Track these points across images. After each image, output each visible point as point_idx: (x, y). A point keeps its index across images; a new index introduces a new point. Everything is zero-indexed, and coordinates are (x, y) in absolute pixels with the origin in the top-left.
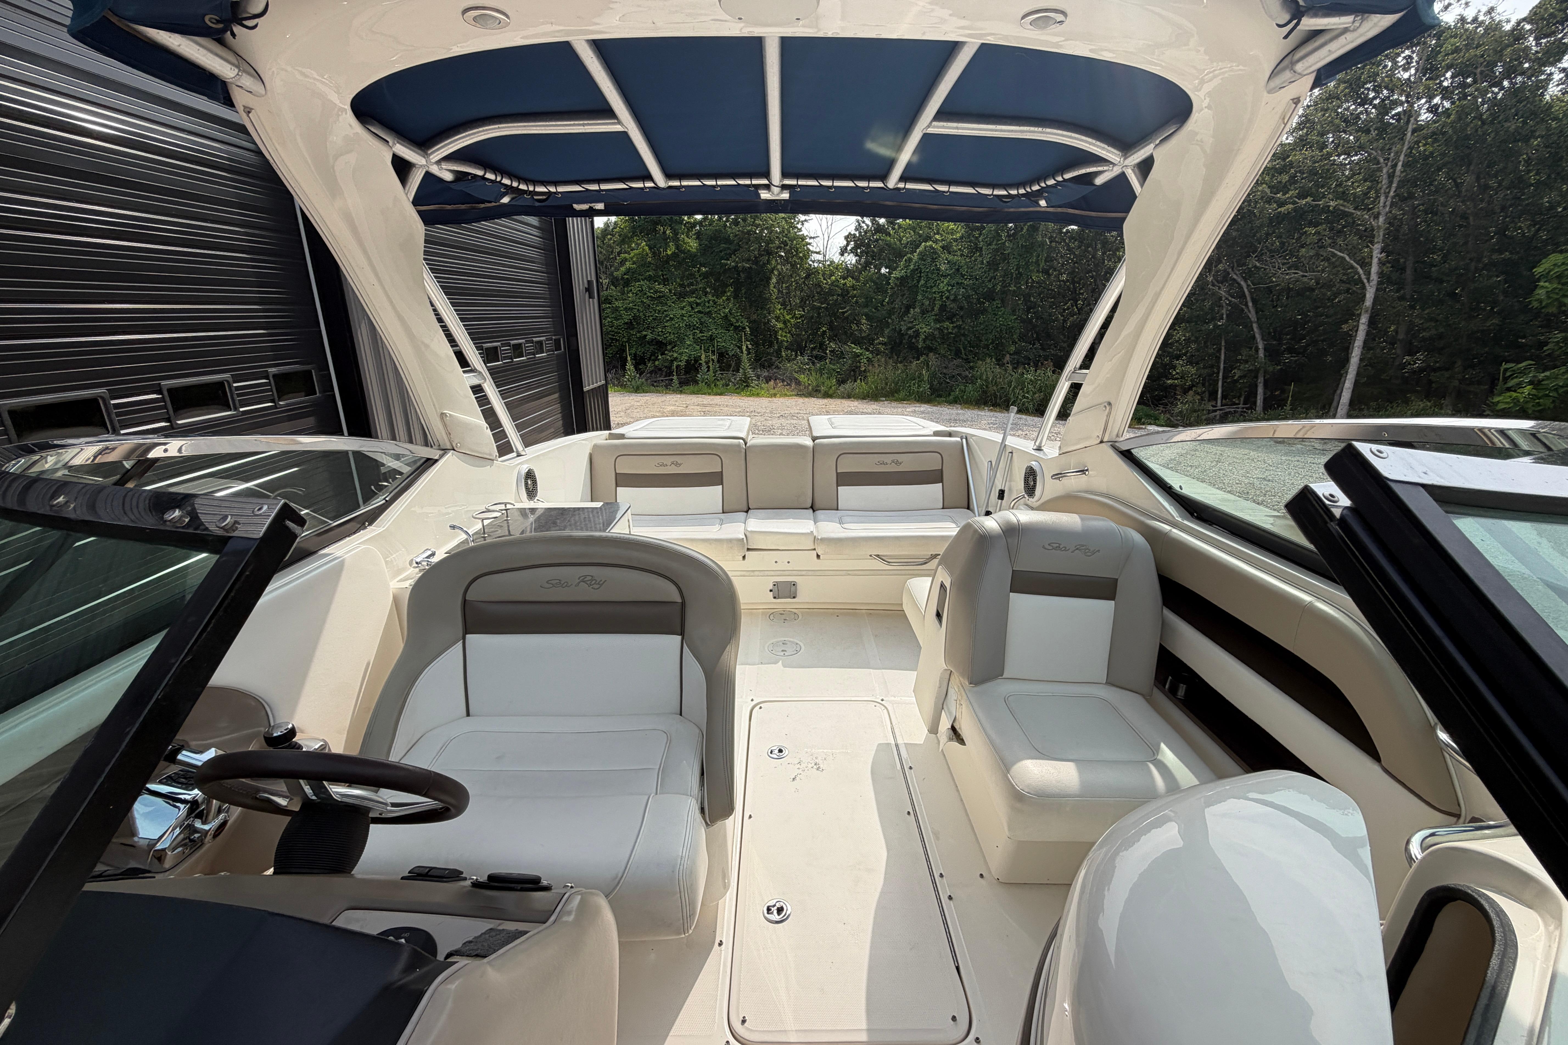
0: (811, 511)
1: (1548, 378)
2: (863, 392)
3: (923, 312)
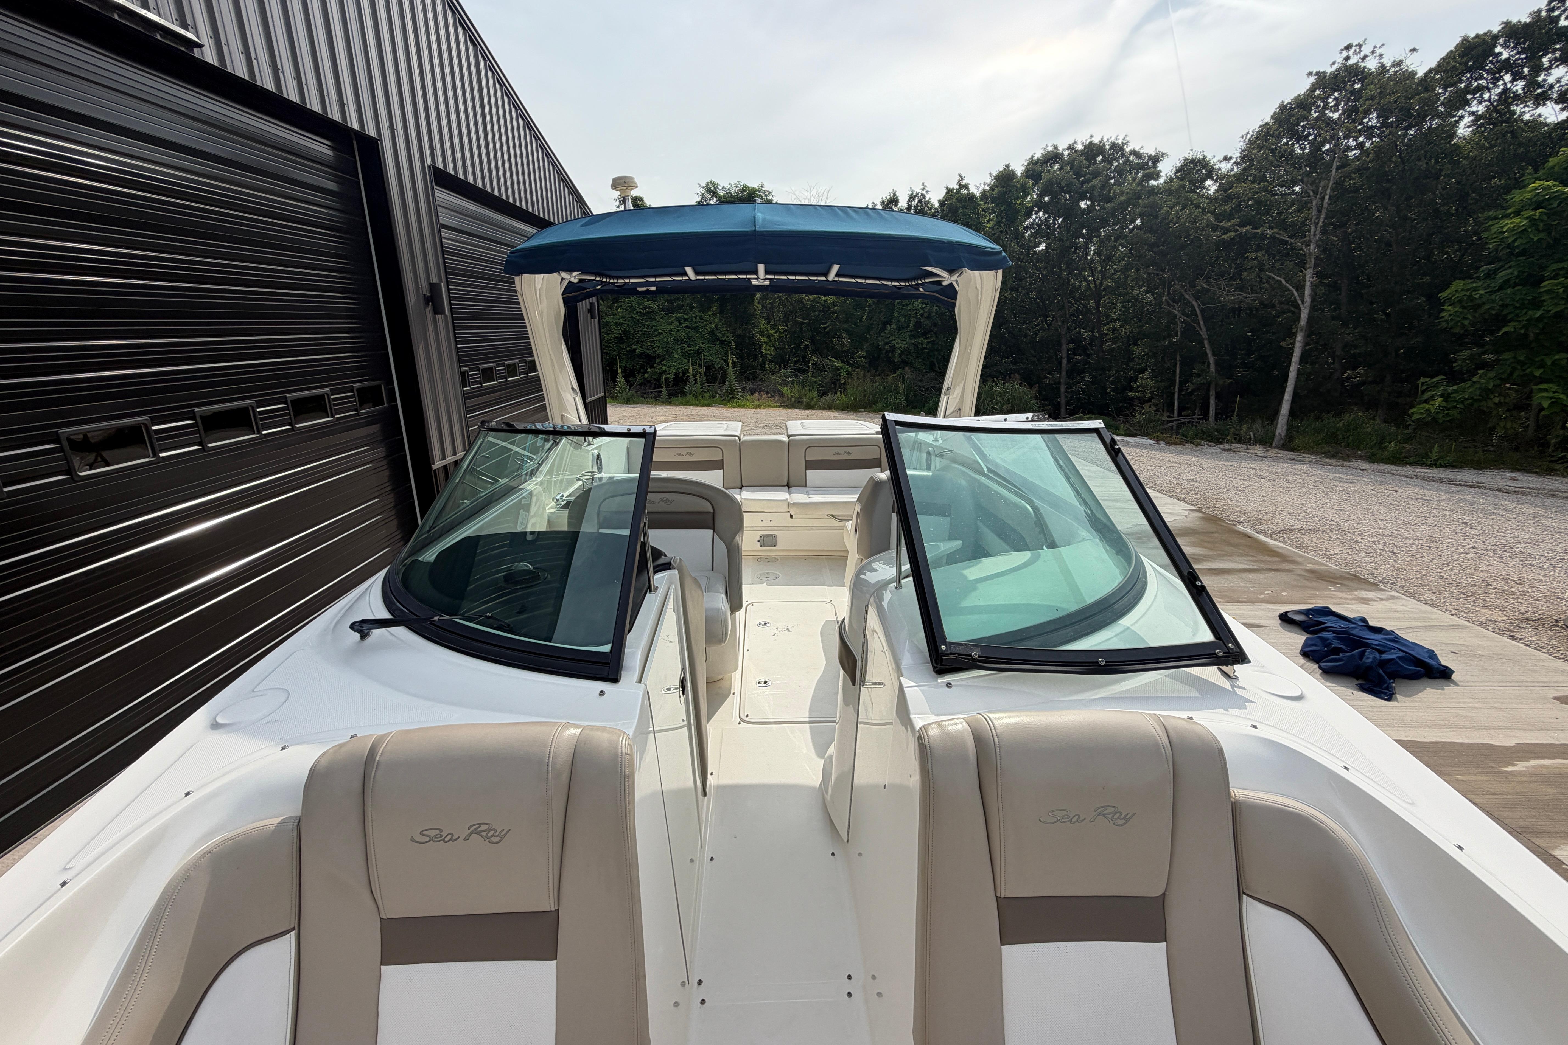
0: (787, 487)
1: (1455, 391)
2: (843, 404)
3: (899, 329)
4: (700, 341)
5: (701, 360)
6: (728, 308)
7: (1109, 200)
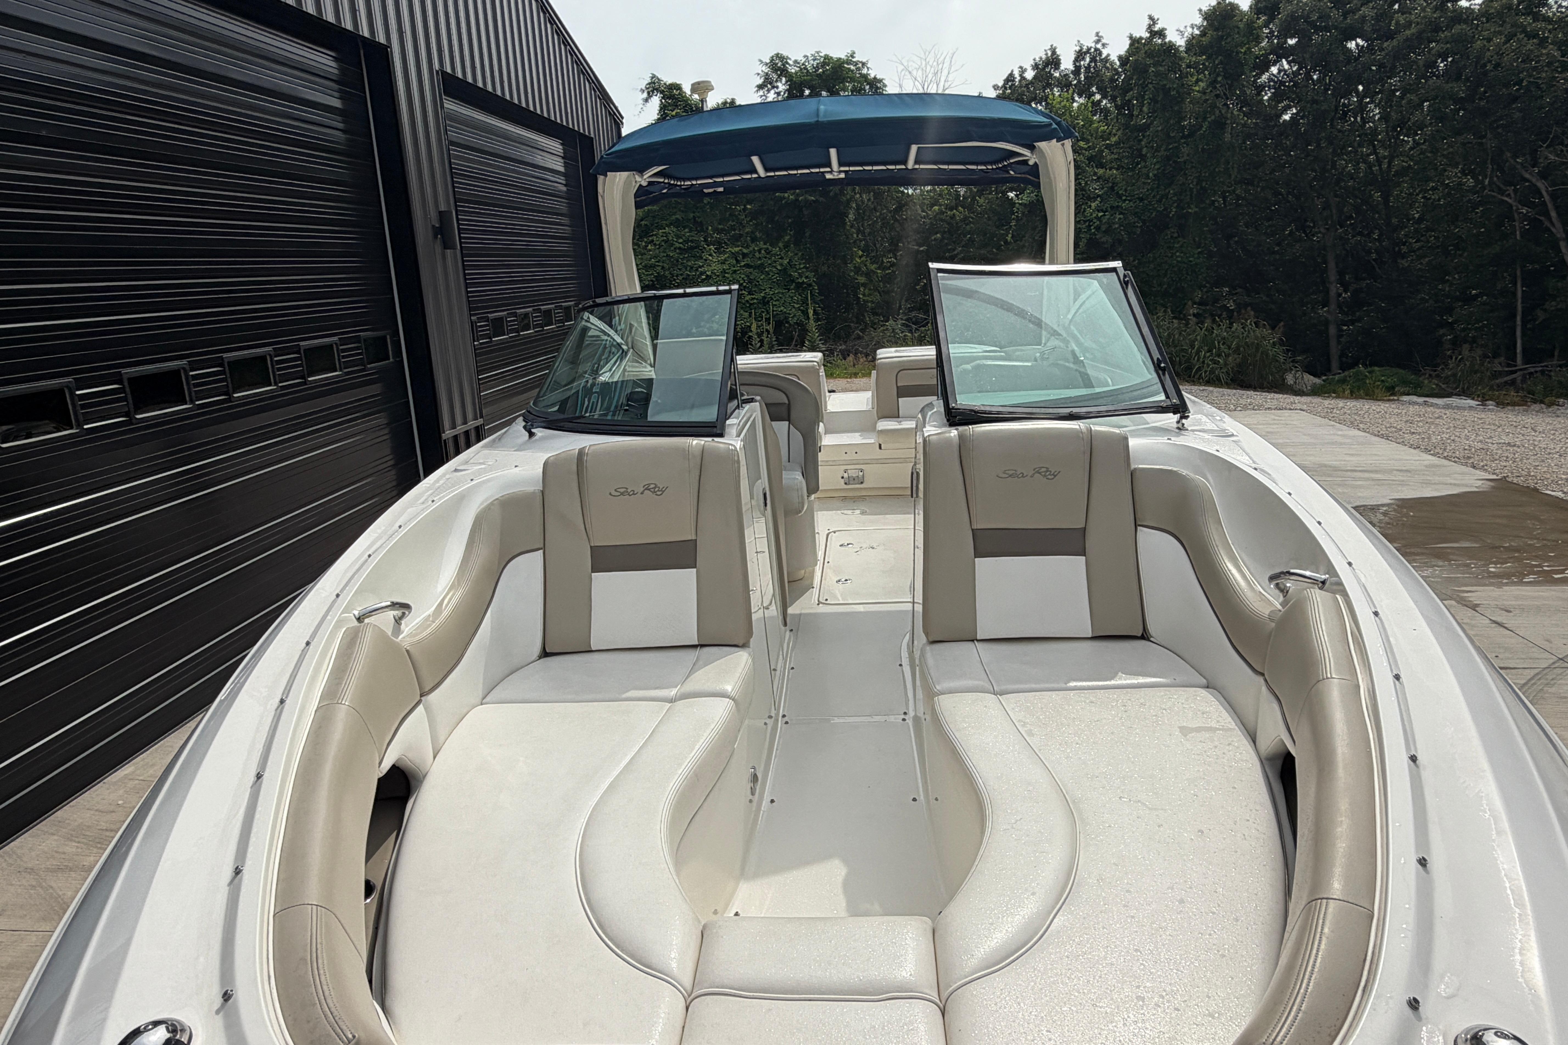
4: (766, 285)
5: (768, 313)
6: (807, 234)
7: (1390, 36)
